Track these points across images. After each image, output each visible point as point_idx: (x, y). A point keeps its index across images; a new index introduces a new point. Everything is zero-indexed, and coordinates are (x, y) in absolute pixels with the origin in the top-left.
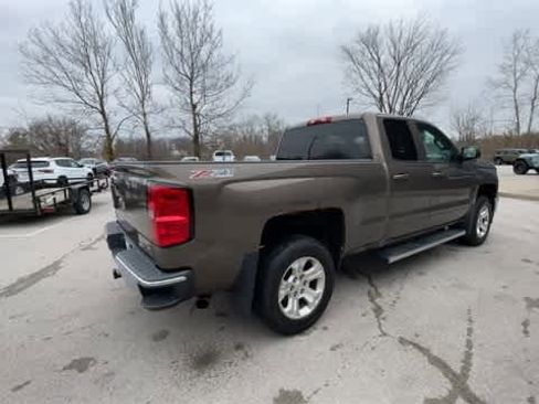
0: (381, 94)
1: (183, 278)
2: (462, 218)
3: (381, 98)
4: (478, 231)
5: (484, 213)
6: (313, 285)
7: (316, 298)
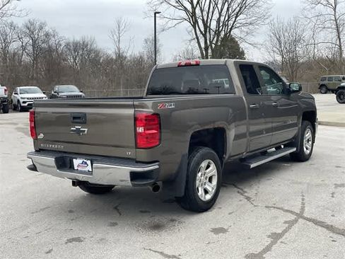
0: (194, 8)
1: (157, 167)
2: (293, 138)
3: (194, 13)
4: (305, 149)
5: (308, 135)
6: (210, 180)
7: (213, 189)
